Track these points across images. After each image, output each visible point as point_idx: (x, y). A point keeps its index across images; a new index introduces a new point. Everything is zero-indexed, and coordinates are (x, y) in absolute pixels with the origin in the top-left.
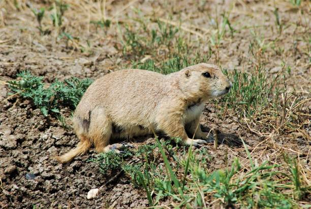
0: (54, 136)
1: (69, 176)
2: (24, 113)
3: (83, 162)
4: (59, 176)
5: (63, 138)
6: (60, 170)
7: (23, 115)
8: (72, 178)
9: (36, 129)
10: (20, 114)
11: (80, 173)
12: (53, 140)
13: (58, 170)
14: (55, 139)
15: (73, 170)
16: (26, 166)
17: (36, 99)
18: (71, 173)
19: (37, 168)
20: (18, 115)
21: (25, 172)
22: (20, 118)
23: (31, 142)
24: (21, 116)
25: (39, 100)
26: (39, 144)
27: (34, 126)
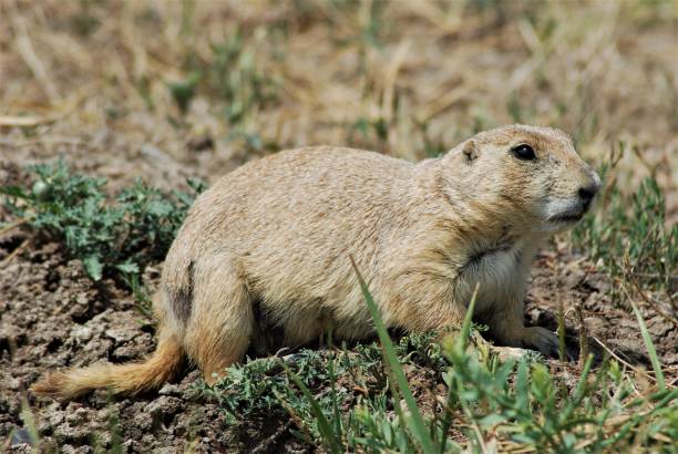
0: (110, 333)
1: (139, 439)
2: (38, 277)
3: (185, 401)
4: (106, 437)
5: (139, 339)
6: (113, 421)
7: (36, 281)
8: (147, 444)
9: (64, 316)
10: (27, 278)
11: (171, 430)
12: (107, 344)
13: (105, 419)
14: (113, 340)
15: (151, 421)
16: (12, 409)
17: (71, 231)
18: (145, 431)
19: (46, 415)
20: (20, 280)
21: (9, 424)
22: (23, 289)
23: (40, 349)
24: (29, 284)
25: (78, 233)
26: (64, 355)
27: (59, 309)
